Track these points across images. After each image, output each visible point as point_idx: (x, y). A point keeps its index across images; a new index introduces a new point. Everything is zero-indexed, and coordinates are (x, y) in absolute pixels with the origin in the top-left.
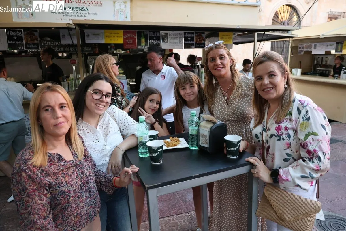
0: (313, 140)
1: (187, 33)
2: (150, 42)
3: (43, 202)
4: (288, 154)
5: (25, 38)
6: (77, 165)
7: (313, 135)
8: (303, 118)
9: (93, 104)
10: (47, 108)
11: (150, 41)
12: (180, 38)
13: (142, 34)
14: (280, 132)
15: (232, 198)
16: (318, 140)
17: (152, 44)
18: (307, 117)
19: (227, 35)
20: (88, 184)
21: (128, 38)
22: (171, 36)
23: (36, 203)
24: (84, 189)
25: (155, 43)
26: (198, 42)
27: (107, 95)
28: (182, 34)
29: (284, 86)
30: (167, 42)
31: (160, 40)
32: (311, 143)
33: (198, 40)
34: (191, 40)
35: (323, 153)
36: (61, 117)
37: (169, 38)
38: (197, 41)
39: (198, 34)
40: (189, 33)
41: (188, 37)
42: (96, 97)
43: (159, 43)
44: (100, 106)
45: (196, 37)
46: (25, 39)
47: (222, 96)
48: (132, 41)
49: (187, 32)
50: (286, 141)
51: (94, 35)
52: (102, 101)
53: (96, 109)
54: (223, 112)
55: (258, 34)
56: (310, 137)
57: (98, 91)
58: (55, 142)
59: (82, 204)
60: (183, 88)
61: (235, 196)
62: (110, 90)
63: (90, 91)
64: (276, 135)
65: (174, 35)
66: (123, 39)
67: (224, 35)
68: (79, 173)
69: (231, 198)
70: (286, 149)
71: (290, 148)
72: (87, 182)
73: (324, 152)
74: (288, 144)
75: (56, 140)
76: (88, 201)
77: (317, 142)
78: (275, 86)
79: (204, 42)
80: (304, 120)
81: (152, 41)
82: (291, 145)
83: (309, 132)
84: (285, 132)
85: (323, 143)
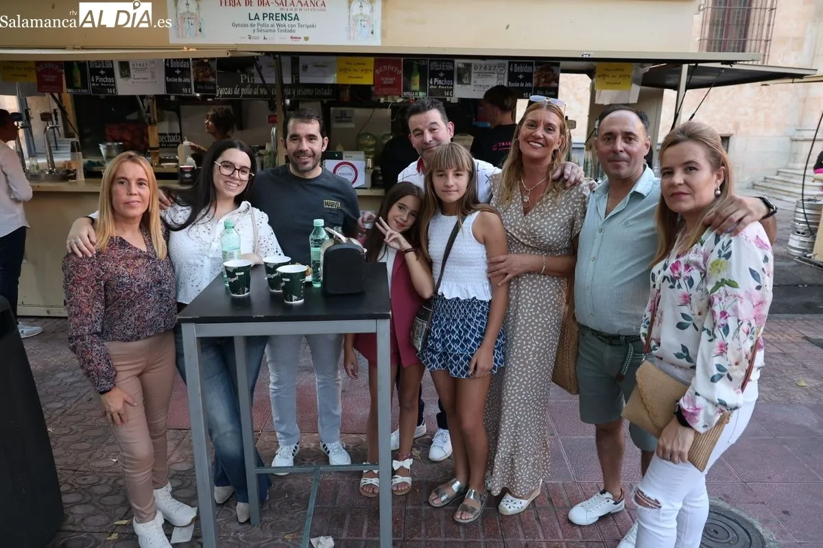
0: (727, 295)
1: (516, 65)
2: (431, 82)
3: (87, 295)
4: (684, 315)
5: (194, 72)
6: (149, 258)
7: (729, 285)
8: (720, 252)
9: (222, 183)
10: (122, 180)
11: (432, 80)
12: (498, 74)
13: (415, 67)
14: (676, 272)
15: (531, 356)
16: (735, 296)
17: (435, 87)
18: (726, 252)
19: (617, 70)
20: (161, 284)
21: (384, 74)
22: (478, 71)
23: (79, 293)
24: (154, 289)
25: (442, 85)
26: (541, 86)
27: (242, 169)
28: (504, 67)
29: (715, 191)
30: (468, 82)
31: (452, 79)
32: (720, 299)
33: (543, 80)
34: (524, 81)
35: (739, 321)
36: (136, 195)
37: (473, 75)
38: (538, 84)
39: (544, 66)
40: (522, 63)
41: (519, 73)
42: (226, 172)
43: (450, 86)
44: (232, 185)
45: (539, 74)
46: (195, 74)
47: (518, 197)
48: (391, 79)
49: (516, 63)
50: (684, 289)
51: (316, 66)
52: (234, 178)
53: (226, 189)
54: (513, 224)
55: (689, 67)
56: (722, 288)
57: (228, 165)
58: (124, 225)
59: (148, 307)
60: (441, 173)
61: (537, 355)
62: (248, 163)
63: (218, 163)
64: (669, 277)
65: (485, 68)
66: (374, 74)
67: (610, 70)
68: (149, 268)
69: (528, 357)
70: (682, 305)
71: (688, 305)
72: (160, 282)
73: (741, 319)
74: (685, 297)
75: (127, 223)
76: (157, 306)
77: (732, 299)
78: (692, 190)
79: (556, 84)
80: (720, 257)
81: (435, 82)
82: (690, 299)
83: (723, 280)
84: (685, 274)
85: (744, 303)
